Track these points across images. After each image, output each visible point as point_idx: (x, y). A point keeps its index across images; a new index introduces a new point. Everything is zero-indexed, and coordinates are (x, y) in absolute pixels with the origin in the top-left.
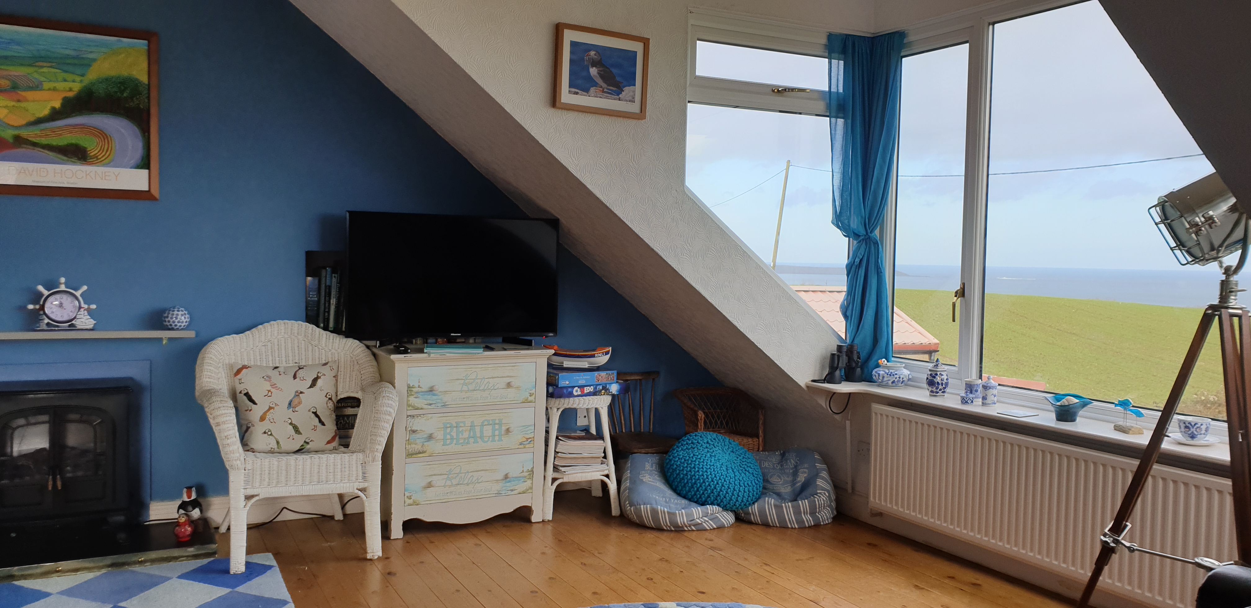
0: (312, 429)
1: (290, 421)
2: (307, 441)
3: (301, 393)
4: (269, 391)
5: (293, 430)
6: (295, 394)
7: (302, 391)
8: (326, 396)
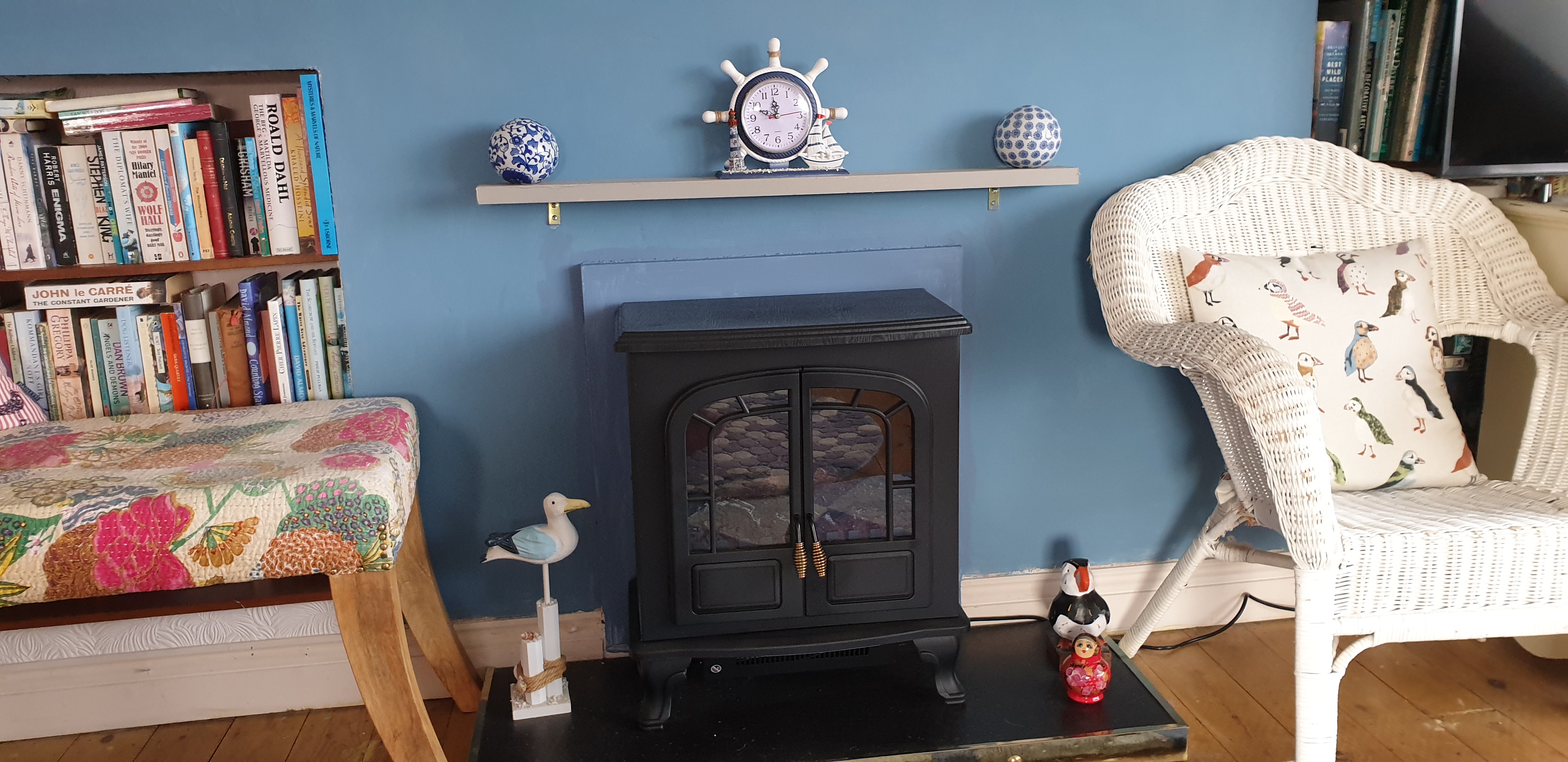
0: (1416, 429)
1: (1358, 408)
2: (1408, 460)
3: (1370, 328)
4: (1289, 324)
5: (1371, 433)
6: (1357, 333)
7: (1370, 323)
8: (1427, 337)
